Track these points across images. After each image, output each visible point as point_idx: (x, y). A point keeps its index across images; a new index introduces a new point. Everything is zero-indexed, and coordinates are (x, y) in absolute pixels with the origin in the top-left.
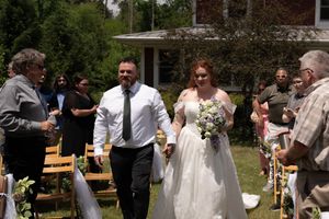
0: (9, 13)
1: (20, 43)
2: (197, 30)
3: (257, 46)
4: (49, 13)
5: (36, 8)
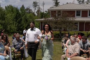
0: (16, 15)
1: (18, 21)
2: (51, 19)
3: (62, 21)
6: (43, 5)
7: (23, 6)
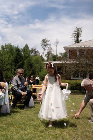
4: (27, 58)
5: (24, 57)
6: (56, 44)
7: (27, 45)
